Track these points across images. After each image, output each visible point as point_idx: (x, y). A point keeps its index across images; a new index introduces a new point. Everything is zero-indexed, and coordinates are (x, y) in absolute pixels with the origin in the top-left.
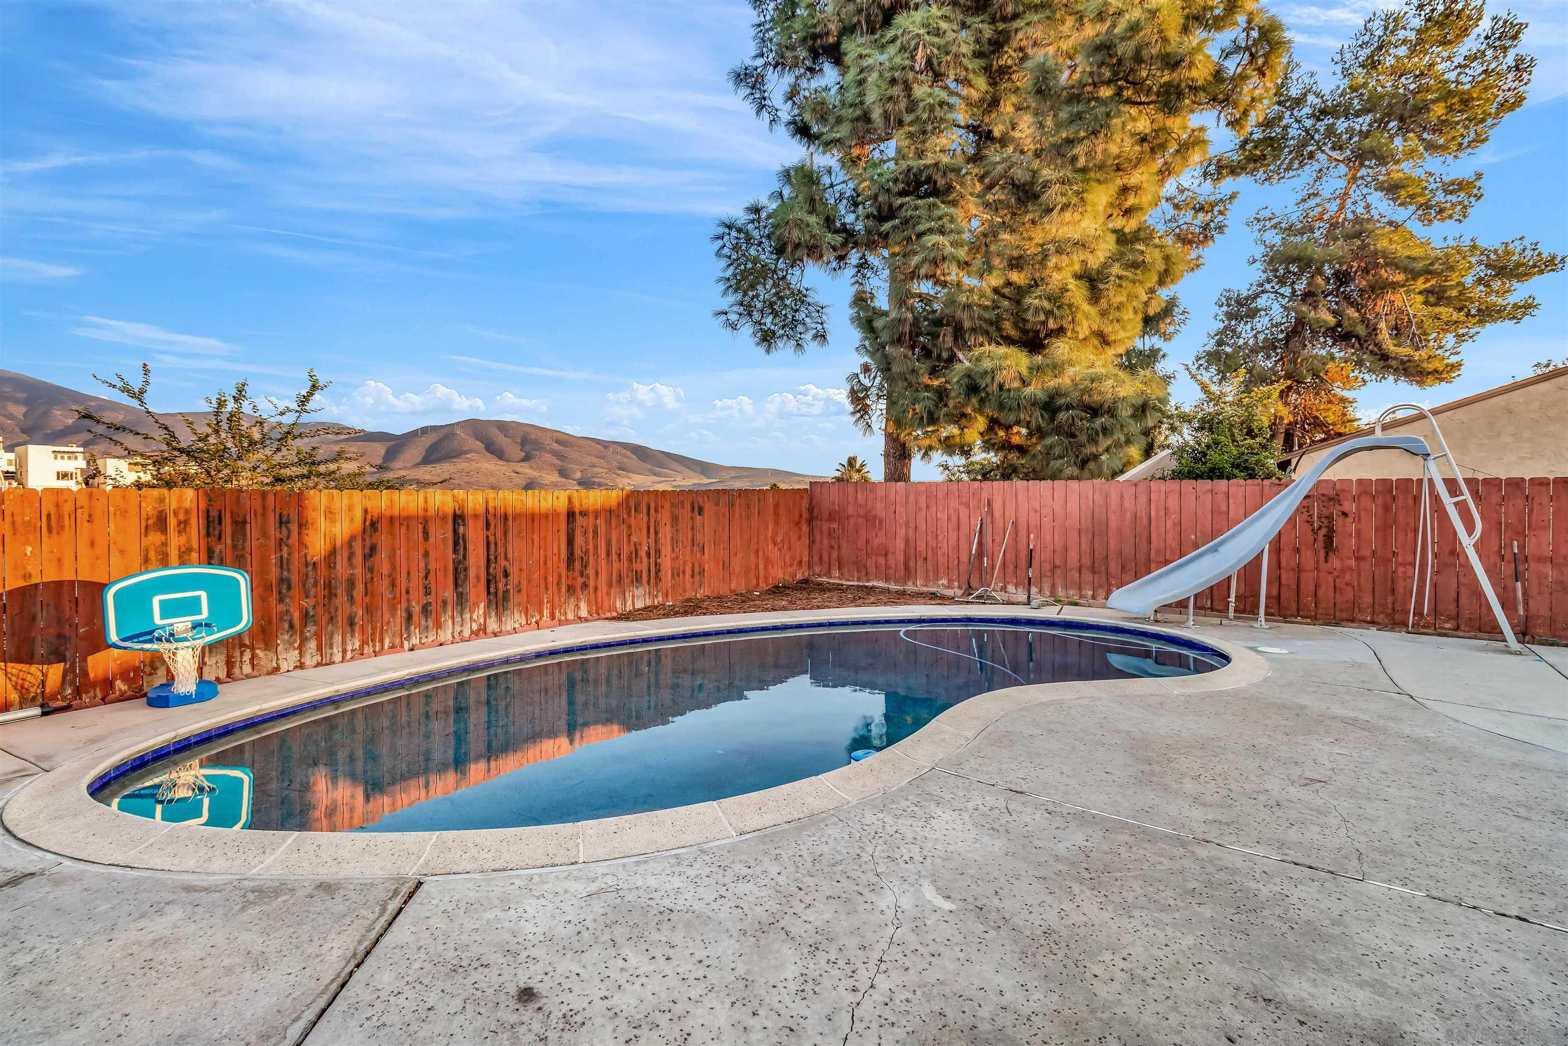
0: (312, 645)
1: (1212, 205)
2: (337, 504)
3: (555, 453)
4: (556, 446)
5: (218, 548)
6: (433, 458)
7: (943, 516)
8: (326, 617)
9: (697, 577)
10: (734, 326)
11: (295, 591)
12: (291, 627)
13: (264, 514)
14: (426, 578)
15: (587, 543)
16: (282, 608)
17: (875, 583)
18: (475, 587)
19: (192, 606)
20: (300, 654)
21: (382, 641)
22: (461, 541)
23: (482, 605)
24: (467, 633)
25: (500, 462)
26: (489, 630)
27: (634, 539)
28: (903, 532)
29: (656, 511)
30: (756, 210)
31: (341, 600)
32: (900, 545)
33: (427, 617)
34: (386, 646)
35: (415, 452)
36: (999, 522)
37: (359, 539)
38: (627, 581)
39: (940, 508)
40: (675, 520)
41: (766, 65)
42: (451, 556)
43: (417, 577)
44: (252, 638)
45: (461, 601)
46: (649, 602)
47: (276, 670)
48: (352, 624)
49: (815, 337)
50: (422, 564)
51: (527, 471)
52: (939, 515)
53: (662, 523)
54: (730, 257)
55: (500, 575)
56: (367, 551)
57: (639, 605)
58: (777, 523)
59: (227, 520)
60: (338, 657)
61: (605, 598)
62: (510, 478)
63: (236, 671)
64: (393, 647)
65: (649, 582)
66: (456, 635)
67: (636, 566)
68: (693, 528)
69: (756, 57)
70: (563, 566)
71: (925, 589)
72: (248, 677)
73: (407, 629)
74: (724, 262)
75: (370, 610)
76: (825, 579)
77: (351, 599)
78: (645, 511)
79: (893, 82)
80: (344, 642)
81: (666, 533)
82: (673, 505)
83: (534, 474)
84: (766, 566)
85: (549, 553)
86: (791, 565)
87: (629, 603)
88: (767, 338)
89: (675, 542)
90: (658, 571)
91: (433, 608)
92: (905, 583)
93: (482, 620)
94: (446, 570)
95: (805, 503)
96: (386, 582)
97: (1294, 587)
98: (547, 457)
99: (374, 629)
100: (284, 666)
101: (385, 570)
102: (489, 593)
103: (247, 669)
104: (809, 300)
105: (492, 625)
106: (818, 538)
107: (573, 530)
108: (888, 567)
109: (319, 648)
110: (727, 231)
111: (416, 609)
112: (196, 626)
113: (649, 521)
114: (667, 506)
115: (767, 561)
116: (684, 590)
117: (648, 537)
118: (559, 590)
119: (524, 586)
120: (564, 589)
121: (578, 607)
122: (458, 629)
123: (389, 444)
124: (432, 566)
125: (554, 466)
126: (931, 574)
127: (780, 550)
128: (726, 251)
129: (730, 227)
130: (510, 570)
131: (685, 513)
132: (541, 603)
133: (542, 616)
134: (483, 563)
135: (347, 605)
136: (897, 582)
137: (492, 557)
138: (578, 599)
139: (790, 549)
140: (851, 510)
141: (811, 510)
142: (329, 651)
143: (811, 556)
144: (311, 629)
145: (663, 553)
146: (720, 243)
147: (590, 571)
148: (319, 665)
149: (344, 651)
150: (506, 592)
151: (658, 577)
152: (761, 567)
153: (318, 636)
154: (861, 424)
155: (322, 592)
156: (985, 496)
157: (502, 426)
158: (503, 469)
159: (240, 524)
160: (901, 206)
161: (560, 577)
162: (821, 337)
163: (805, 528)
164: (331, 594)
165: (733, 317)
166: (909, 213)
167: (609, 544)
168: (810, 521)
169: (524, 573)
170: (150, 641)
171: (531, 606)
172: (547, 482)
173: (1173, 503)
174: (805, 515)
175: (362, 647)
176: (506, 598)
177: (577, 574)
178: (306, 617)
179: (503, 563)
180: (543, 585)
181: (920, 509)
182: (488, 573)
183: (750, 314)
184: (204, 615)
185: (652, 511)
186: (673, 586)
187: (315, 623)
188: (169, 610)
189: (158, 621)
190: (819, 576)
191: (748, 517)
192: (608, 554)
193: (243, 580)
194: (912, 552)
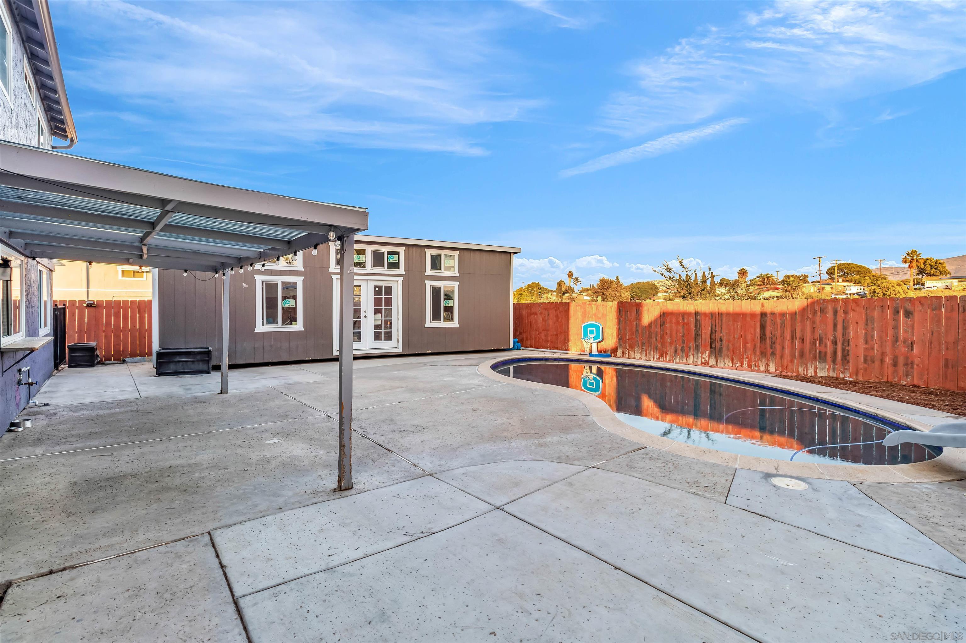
0: (645, 353)
5: (621, 319)
8: (648, 345)
9: (902, 368)
11: (640, 334)
12: (639, 345)
14: (684, 335)
15: (775, 330)
16: (636, 338)
18: (705, 344)
20: (641, 355)
21: (666, 357)
22: (698, 322)
23: (707, 352)
24: (699, 363)
26: (711, 365)
27: (819, 331)
31: (653, 340)
33: (682, 352)
34: (668, 359)
37: (659, 319)
43: (680, 335)
44: (629, 346)
45: (698, 348)
46: (833, 375)
48: (656, 349)
50: (683, 330)
53: (852, 322)
55: (718, 340)
56: (662, 324)
57: (823, 375)
59: (623, 311)
60: (652, 359)
61: (789, 365)
63: (625, 355)
64: (670, 361)
65: (834, 361)
66: (694, 362)
67: (821, 349)
68: (895, 328)
70: (758, 340)
72: (627, 358)
73: (676, 355)
75: (662, 345)
78: (832, 313)
80: (654, 354)
81: (858, 329)
85: (750, 333)
87: (812, 371)
89: (869, 336)
90: (846, 355)
91: (685, 349)
93: (707, 359)
94: (691, 334)
96: (668, 336)
99: (664, 352)
100: (637, 358)
101: (668, 331)
102: (711, 347)
103: (627, 356)
105: (713, 362)
107: (765, 322)
111: (679, 348)
113: (836, 320)
114: (860, 309)
116: (882, 375)
118: (754, 352)
119: (733, 348)
120: (758, 351)
121: (768, 364)
122: (695, 360)
124: (686, 332)
130: (723, 338)
132: (743, 357)
133: (742, 364)
134: (709, 333)
137: (714, 331)
138: (768, 360)
142: (649, 357)
145: (853, 343)
147: (778, 347)
148: (646, 360)
149: (654, 358)
150: (720, 348)
151: (844, 360)
153: (647, 350)
161: (755, 346)
164: (651, 336)
169: (731, 341)
171: (736, 358)
176: (719, 351)
177: (768, 346)
178: (643, 344)
179: (719, 334)
180: (744, 349)
182: (711, 338)
184: (595, 335)
186: (865, 369)
187: (646, 347)
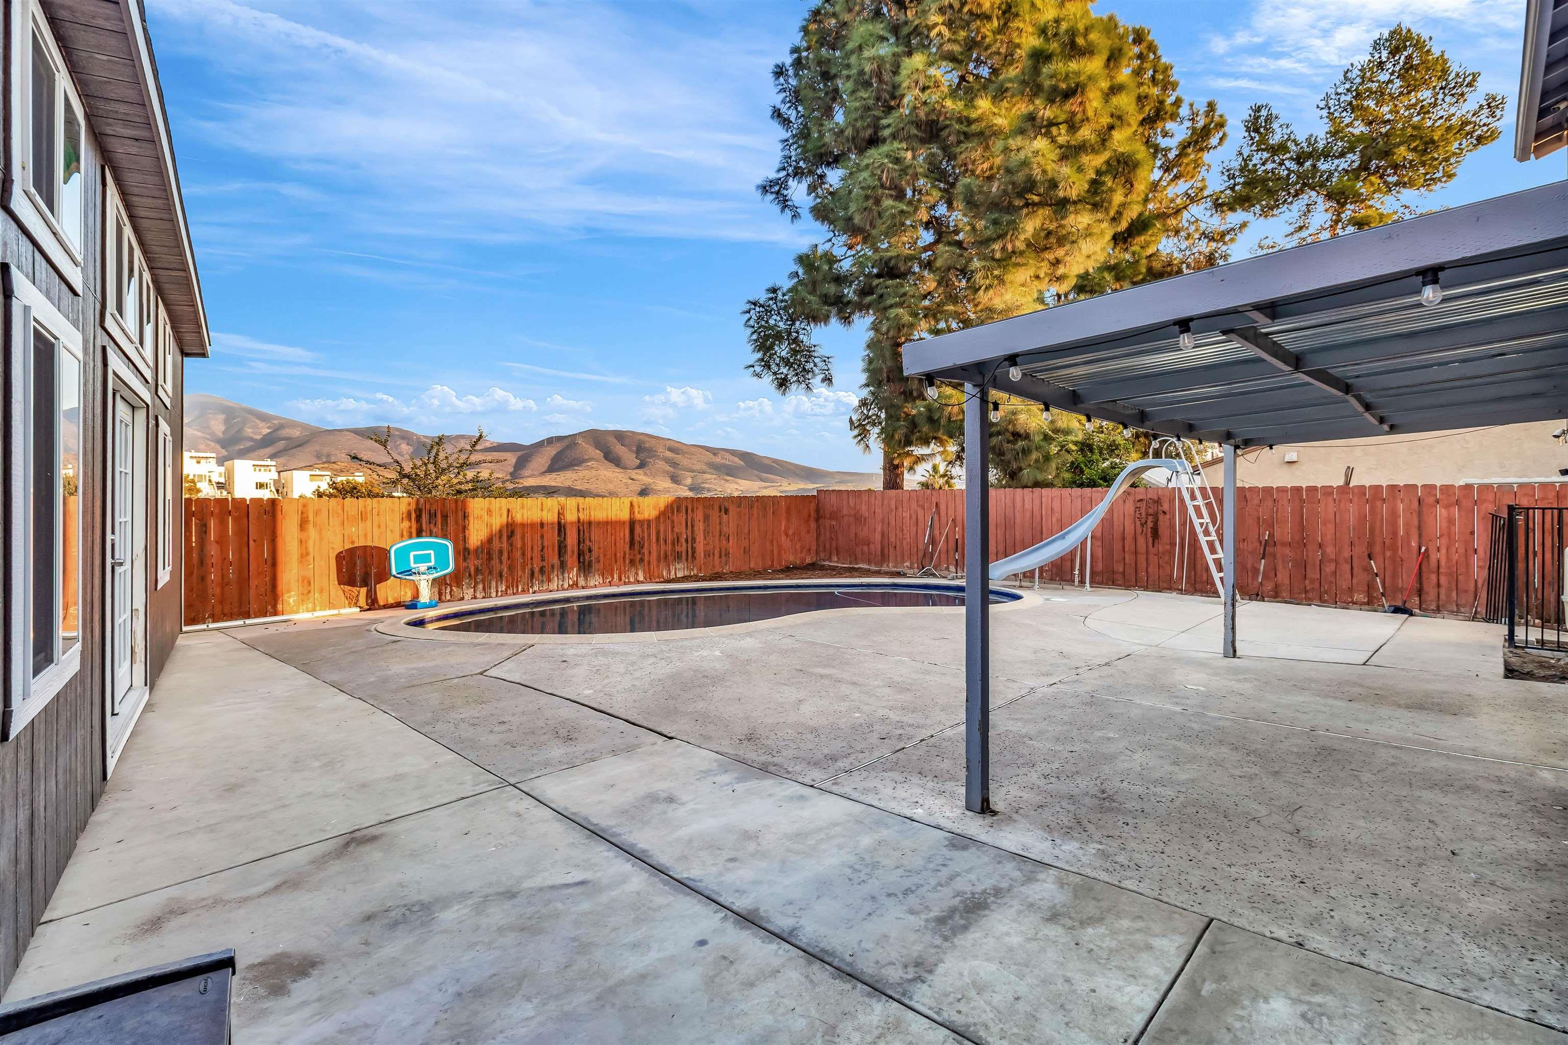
0: (480, 586)
1: (1223, 235)
2: (493, 507)
3: (667, 461)
4: (669, 454)
5: (435, 530)
6: (557, 466)
7: (906, 515)
8: (487, 572)
9: (724, 558)
10: (759, 376)
11: (472, 556)
12: (470, 575)
13: (456, 512)
14: (542, 550)
15: (643, 531)
16: (465, 564)
17: (861, 566)
18: (571, 558)
19: (426, 558)
21: (517, 587)
22: (562, 529)
23: (575, 569)
24: (566, 586)
25: (617, 470)
26: (580, 585)
27: (676, 530)
28: (880, 527)
29: (692, 510)
30: (774, 290)
31: (495, 562)
32: (878, 537)
34: (520, 590)
35: (542, 460)
36: (944, 519)
37: (505, 527)
38: (671, 558)
39: (905, 509)
40: (706, 518)
41: (788, 175)
42: (556, 538)
43: (537, 549)
44: (451, 580)
45: (563, 566)
46: (687, 573)
47: (463, 599)
48: (501, 576)
49: (823, 380)
50: (540, 542)
51: (642, 477)
52: (904, 514)
53: (697, 519)
54: (753, 327)
55: (586, 551)
56: (509, 537)
57: (680, 575)
58: (788, 520)
59: (439, 516)
60: (494, 594)
61: (656, 569)
62: (626, 485)
63: (443, 597)
64: (523, 591)
65: (687, 560)
67: (678, 548)
68: (720, 524)
69: (779, 171)
70: (627, 547)
71: (894, 569)
72: (449, 601)
73: (532, 580)
74: (750, 330)
75: (511, 568)
76: (827, 563)
77: (501, 562)
78: (684, 511)
79: (867, 198)
80: (497, 587)
81: (700, 527)
82: (704, 507)
83: (647, 480)
84: (779, 553)
85: (618, 538)
86: (801, 552)
87: (673, 573)
88: (783, 384)
89: (706, 533)
90: (694, 552)
91: (546, 569)
92: (882, 566)
93: (575, 578)
94: (553, 547)
95: (813, 506)
96: (519, 553)
97: (1133, 565)
98: (661, 464)
99: (513, 579)
100: (466, 597)
101: (519, 545)
102: (579, 562)
103: (448, 597)
104: (815, 354)
105: (582, 582)
106: (822, 532)
107: (634, 523)
108: (870, 553)
109: (484, 589)
110: (753, 306)
111: (537, 570)
112: (429, 568)
113: (687, 519)
114: (701, 508)
115: (780, 547)
116: (714, 566)
117: (687, 528)
118: (624, 561)
119: (602, 559)
120: (627, 562)
121: (637, 574)
122: (561, 583)
123: (519, 454)
124: (546, 544)
125: (667, 472)
126: (899, 559)
127: (791, 541)
128: (752, 323)
129: (755, 304)
130: (593, 548)
131: (714, 514)
132: (612, 570)
133: (613, 578)
134: (576, 542)
135: (498, 565)
136: (876, 565)
137: (581, 541)
138: (637, 569)
139: (800, 540)
140: (845, 512)
141: (817, 511)
143: (818, 545)
144: (480, 577)
145: (697, 540)
146: (748, 315)
147: (646, 551)
148: (484, 598)
149: (497, 592)
150: (590, 562)
151: (693, 556)
152: (775, 553)
153: (483, 581)
154: (862, 445)
155: (485, 557)
156: (934, 500)
157: (620, 436)
158: (620, 476)
159: (445, 517)
160: (877, 285)
161: (625, 554)
162: (828, 380)
163: (813, 525)
164: (490, 558)
165: (758, 369)
166: (883, 291)
167: (658, 533)
168: (817, 520)
169: (601, 551)
170: (410, 575)
171: (606, 572)
172: (660, 488)
173: (1056, 505)
174: (813, 514)
175: (506, 590)
176: (590, 565)
177: (636, 552)
178: (477, 571)
179: (588, 543)
180: (613, 560)
181: (892, 510)
182: (579, 549)
183: (769, 368)
184: (432, 564)
185: (689, 511)
186: (705, 564)
187: (482, 574)
188: (418, 559)
189: (413, 565)
190: (824, 560)
191: (765, 516)
192: (658, 540)
193: (450, 545)
194: (886, 541)
